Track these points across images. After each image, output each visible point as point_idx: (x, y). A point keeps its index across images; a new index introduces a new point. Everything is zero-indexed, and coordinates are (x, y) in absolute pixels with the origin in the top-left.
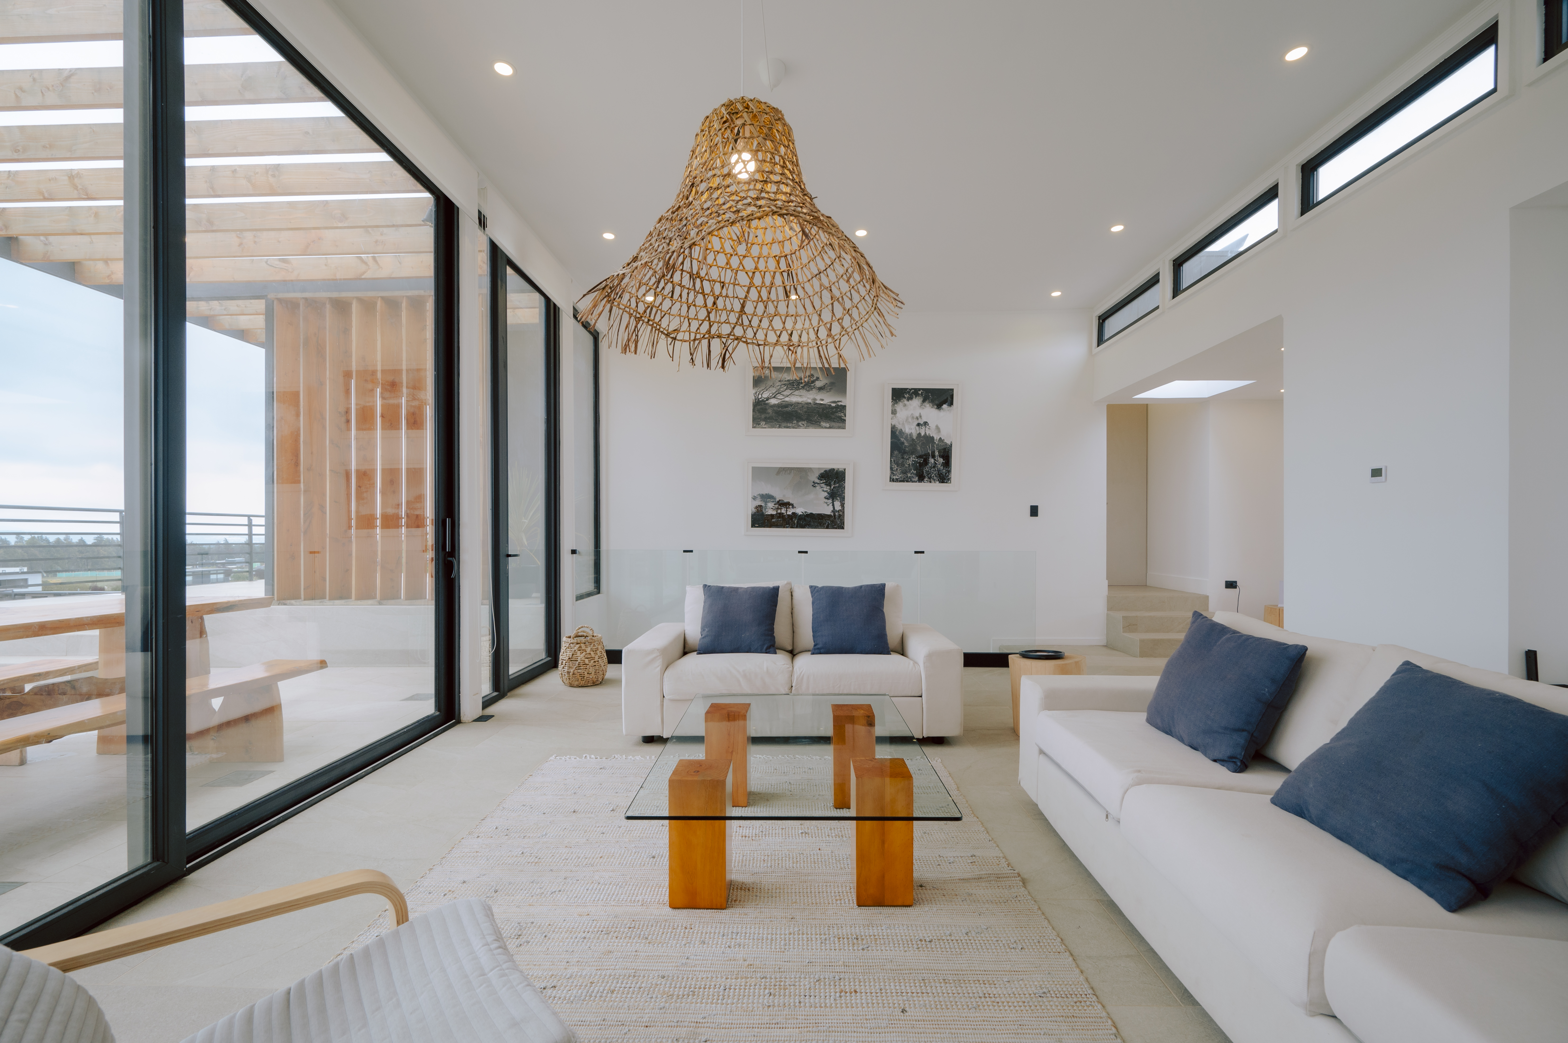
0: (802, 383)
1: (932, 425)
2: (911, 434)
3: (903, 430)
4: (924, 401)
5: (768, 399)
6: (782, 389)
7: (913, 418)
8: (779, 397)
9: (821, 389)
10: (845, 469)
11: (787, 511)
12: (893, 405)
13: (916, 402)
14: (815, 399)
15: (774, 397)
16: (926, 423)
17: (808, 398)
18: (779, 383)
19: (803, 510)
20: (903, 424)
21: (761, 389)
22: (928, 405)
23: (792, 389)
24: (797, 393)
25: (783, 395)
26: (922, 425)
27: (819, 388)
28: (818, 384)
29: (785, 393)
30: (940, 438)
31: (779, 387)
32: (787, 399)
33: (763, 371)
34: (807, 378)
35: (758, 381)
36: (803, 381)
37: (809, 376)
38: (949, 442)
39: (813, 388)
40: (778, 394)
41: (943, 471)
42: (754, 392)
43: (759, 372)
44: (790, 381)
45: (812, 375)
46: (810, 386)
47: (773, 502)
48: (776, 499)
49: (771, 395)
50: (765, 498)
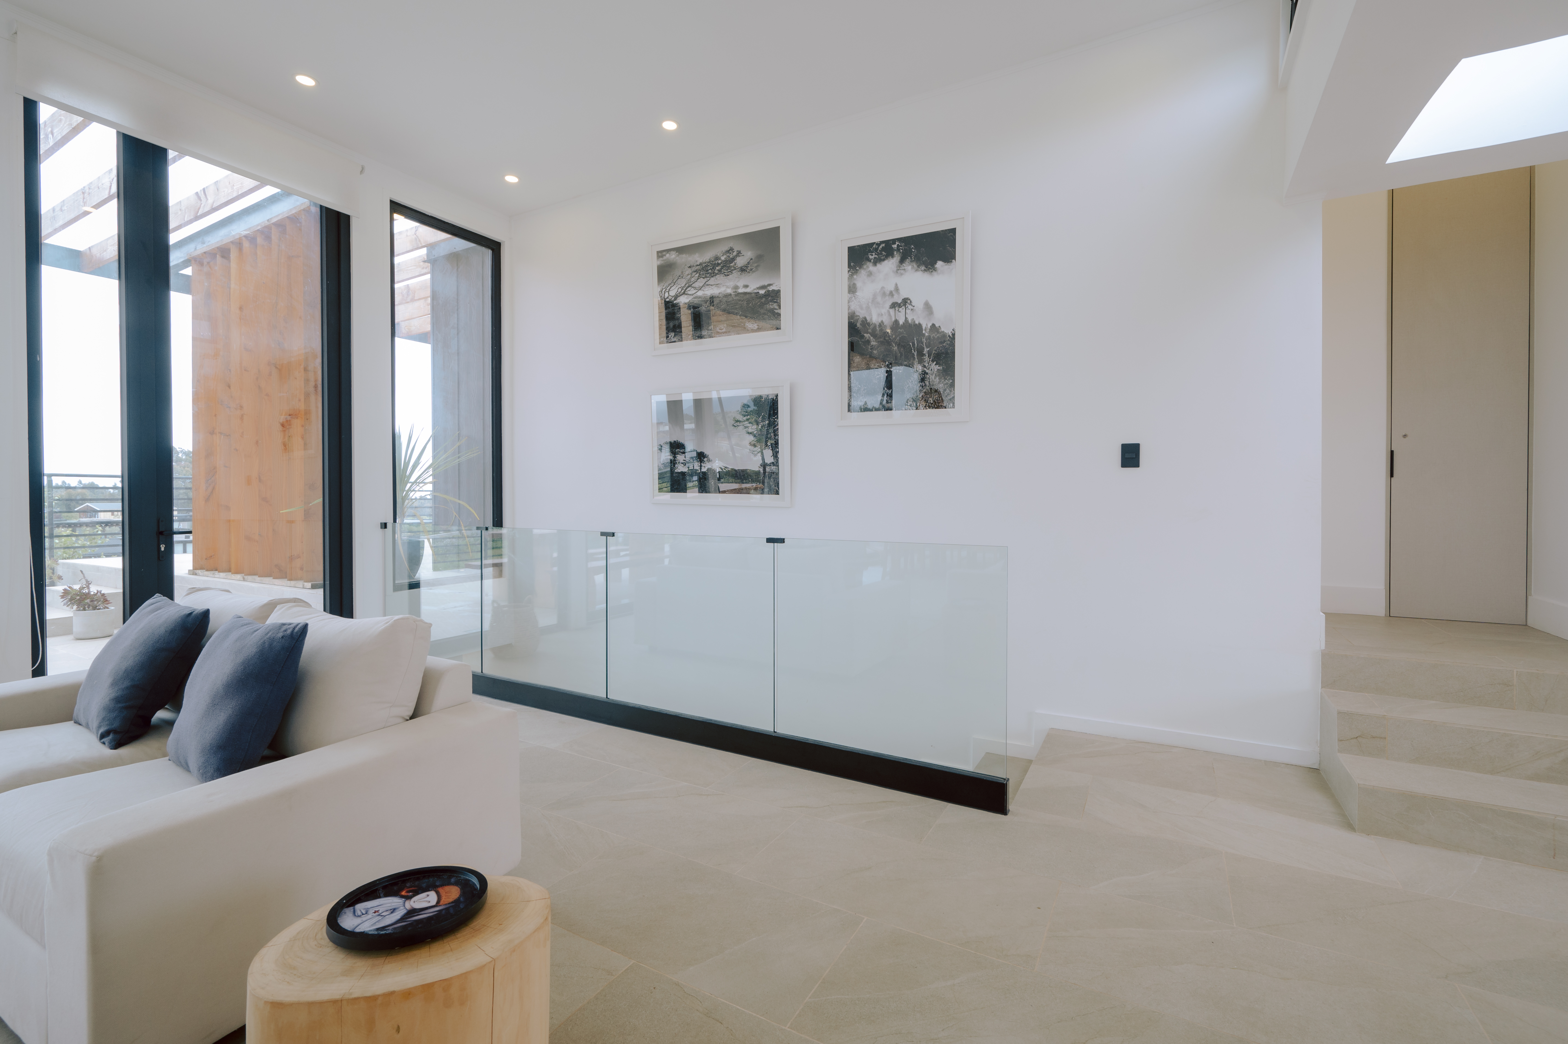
0: (718, 264)
1: (918, 302)
2: (881, 324)
3: (868, 319)
4: (902, 261)
5: (676, 297)
6: (693, 279)
7: (884, 294)
8: (689, 293)
9: (743, 270)
10: (777, 396)
11: (701, 466)
12: (851, 277)
13: (891, 264)
14: (736, 287)
15: (684, 293)
16: (906, 302)
17: (728, 287)
18: (689, 271)
19: (722, 465)
20: (868, 308)
21: (667, 284)
22: (909, 266)
23: (706, 277)
24: (712, 281)
25: (695, 288)
26: (899, 306)
27: (741, 268)
28: (740, 262)
29: (697, 285)
30: (933, 325)
31: (689, 276)
32: (700, 293)
33: (668, 255)
34: (725, 256)
35: (664, 271)
36: (720, 262)
37: (728, 252)
38: (948, 331)
39: (733, 270)
40: (688, 287)
41: (941, 385)
42: (659, 289)
43: (665, 258)
44: (704, 265)
45: (731, 249)
46: (730, 267)
47: (684, 453)
48: (690, 450)
49: (681, 290)
50: (676, 448)
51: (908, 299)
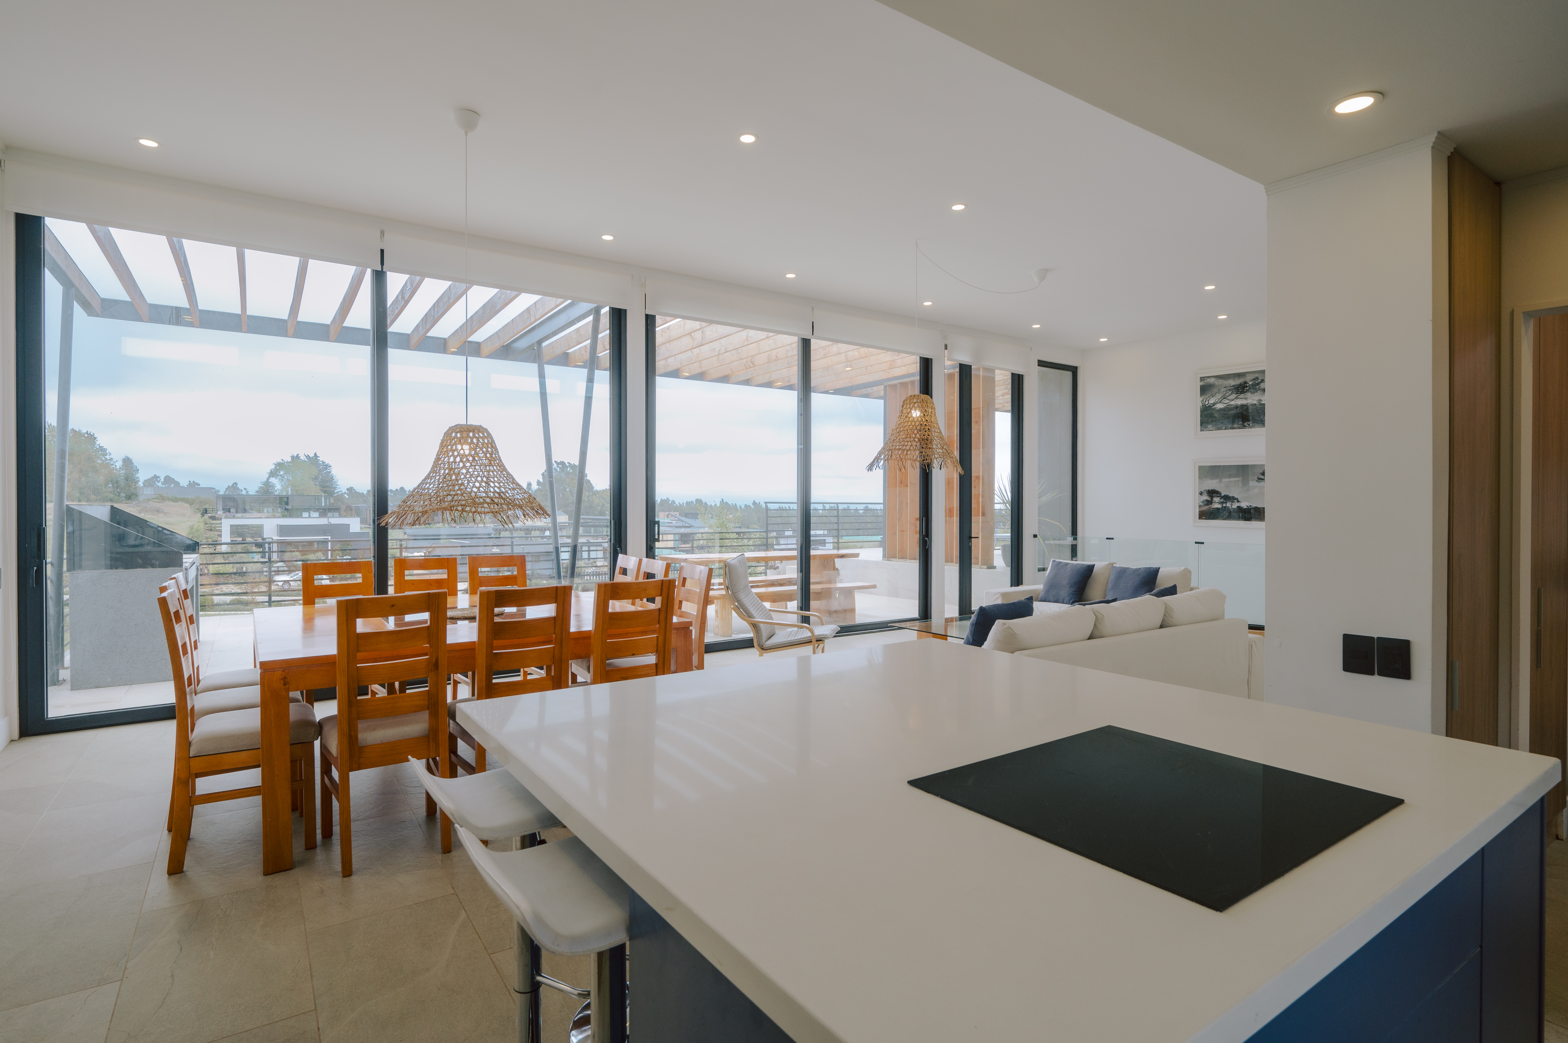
0: (1247, 387)
5: (1214, 404)
6: (1227, 394)
8: (1224, 402)
11: (1232, 505)
15: (1220, 402)
17: (1253, 400)
19: (1248, 504)
21: (1207, 396)
23: (1237, 393)
24: (1242, 396)
25: (1229, 400)
29: (1230, 398)
31: (1224, 393)
32: (1232, 403)
33: (1208, 380)
34: (1252, 382)
35: (1205, 389)
36: (1248, 385)
37: (1254, 379)
39: (1258, 390)
40: (1224, 399)
42: (1201, 399)
43: (1206, 381)
44: (1236, 386)
45: (1257, 378)
46: (1255, 389)
47: (1218, 497)
48: (1223, 495)
49: (1217, 400)
50: (1212, 493)
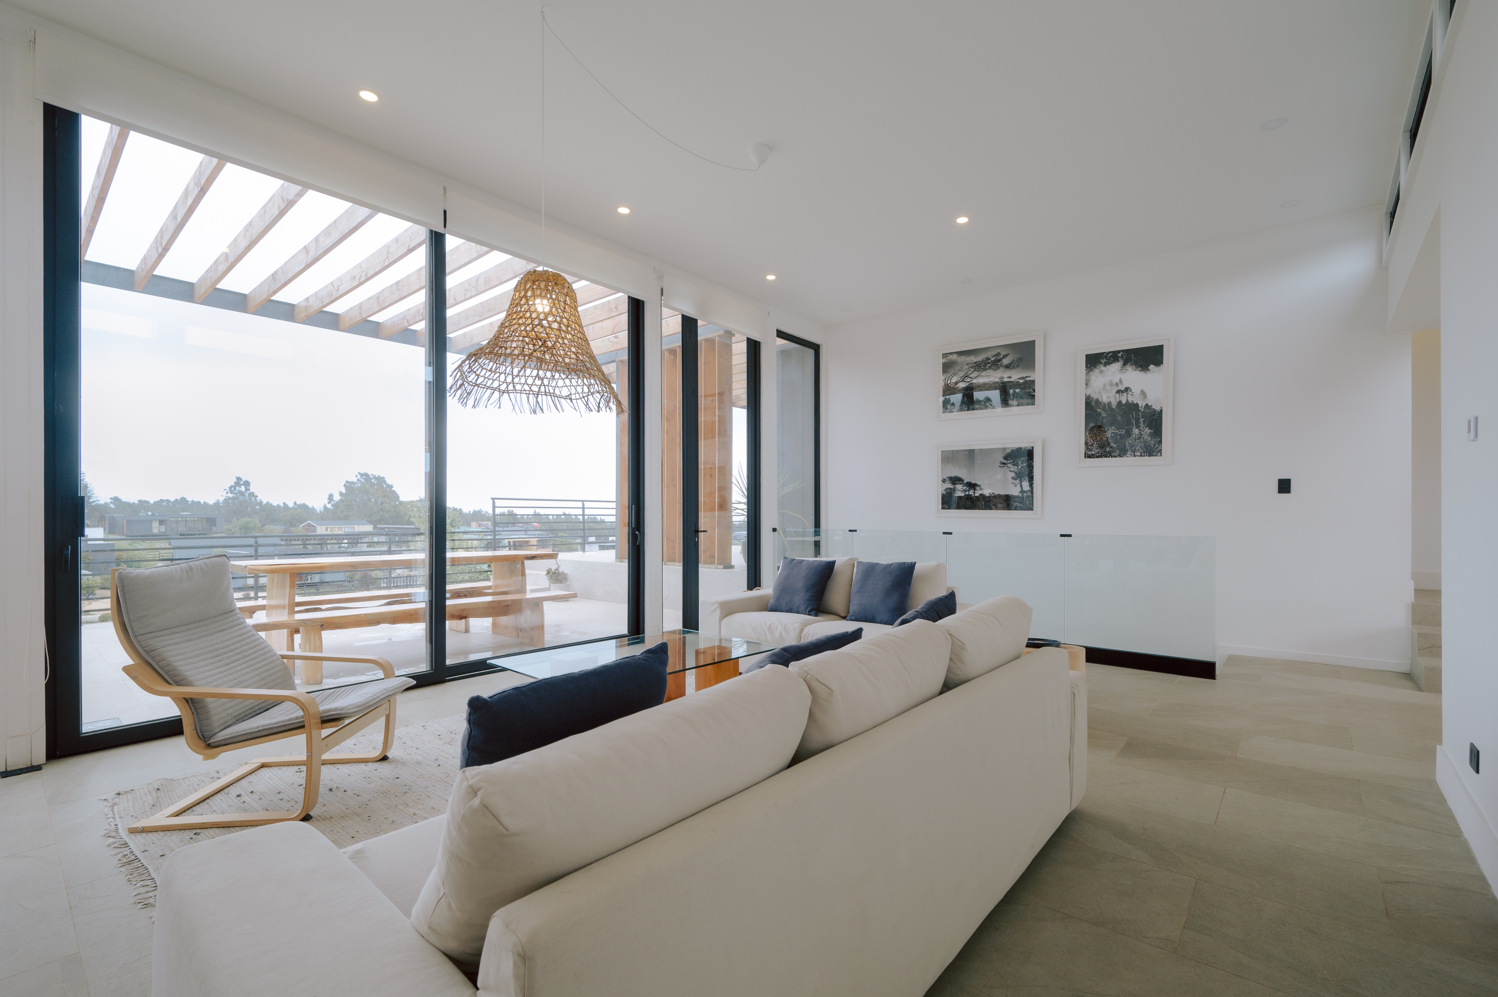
0: (989, 363)
1: (1136, 390)
2: (1110, 403)
3: (1100, 400)
4: (1125, 364)
5: (956, 383)
6: (969, 372)
7: (1112, 385)
8: (966, 381)
9: (1007, 367)
10: (1033, 448)
11: (974, 492)
12: (1087, 374)
13: (1116, 367)
14: (1002, 378)
15: (962, 381)
16: (1127, 389)
17: (995, 377)
18: (967, 367)
19: (991, 492)
20: (1100, 393)
21: (950, 375)
22: (1129, 368)
23: (979, 371)
24: (984, 373)
25: (971, 378)
26: (1123, 392)
27: (1006, 365)
28: (1006, 361)
29: (972, 376)
30: (1147, 404)
31: (967, 370)
32: (973, 381)
33: (950, 356)
34: (994, 358)
35: (947, 367)
36: (990, 361)
37: (996, 355)
38: (1158, 408)
39: (1000, 367)
40: (966, 377)
41: (1152, 442)
42: (943, 378)
43: (948, 358)
44: (978, 363)
45: (999, 354)
46: (997, 365)
47: (961, 484)
48: (965, 482)
49: (959, 379)
50: (955, 480)
51: (1129, 388)
